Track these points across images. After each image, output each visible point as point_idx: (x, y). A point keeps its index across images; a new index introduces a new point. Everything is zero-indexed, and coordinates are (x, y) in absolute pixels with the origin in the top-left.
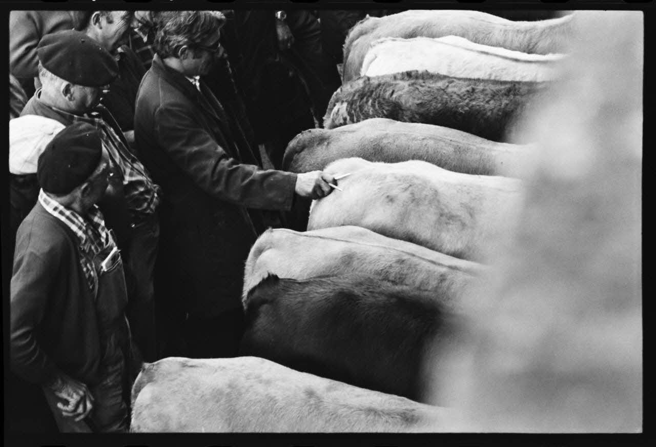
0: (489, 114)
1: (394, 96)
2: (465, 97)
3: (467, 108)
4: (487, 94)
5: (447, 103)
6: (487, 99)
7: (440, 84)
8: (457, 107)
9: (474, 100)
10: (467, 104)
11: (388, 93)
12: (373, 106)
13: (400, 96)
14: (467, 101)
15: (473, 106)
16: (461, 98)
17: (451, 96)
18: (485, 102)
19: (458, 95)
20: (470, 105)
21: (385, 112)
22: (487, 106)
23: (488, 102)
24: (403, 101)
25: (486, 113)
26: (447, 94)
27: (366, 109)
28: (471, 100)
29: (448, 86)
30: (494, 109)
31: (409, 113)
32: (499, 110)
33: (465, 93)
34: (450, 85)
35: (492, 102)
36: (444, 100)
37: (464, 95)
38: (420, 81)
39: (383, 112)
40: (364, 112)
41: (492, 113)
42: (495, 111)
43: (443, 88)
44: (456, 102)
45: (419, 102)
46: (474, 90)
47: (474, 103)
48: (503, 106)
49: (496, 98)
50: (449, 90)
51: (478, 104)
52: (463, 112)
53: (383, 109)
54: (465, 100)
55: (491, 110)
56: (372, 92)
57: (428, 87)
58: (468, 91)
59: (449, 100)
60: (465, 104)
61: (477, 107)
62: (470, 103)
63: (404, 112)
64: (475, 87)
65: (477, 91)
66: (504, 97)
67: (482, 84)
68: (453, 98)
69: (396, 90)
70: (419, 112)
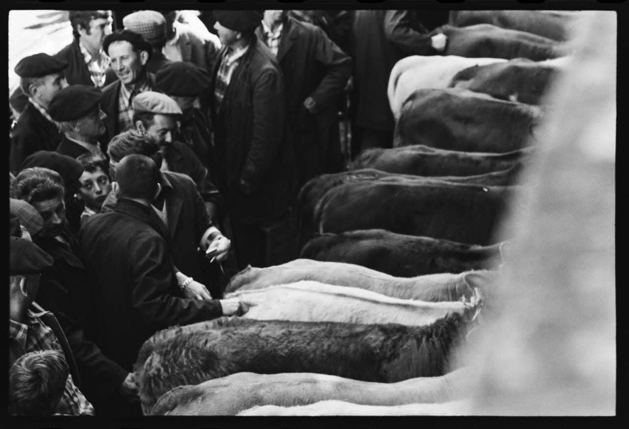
0: (312, 356)
1: (208, 345)
2: (282, 340)
3: (287, 351)
4: (305, 337)
5: (263, 347)
6: (308, 341)
7: (252, 330)
8: (275, 350)
9: (292, 341)
10: (287, 347)
11: (201, 343)
12: (187, 355)
13: (215, 345)
14: (285, 343)
15: (292, 348)
16: (278, 340)
17: (267, 340)
18: (305, 344)
19: (274, 338)
20: (290, 348)
21: (200, 362)
22: (308, 347)
23: (308, 344)
24: (218, 351)
26: (262, 339)
27: (180, 360)
28: (289, 342)
29: (260, 330)
30: (317, 349)
31: (225, 362)
32: (323, 351)
33: (281, 335)
34: (263, 329)
35: (313, 344)
36: (260, 345)
37: (281, 338)
38: (232, 328)
39: (197, 362)
40: (178, 363)
41: (315, 354)
42: (318, 352)
43: (256, 333)
44: (273, 345)
45: (235, 350)
46: (290, 332)
47: (293, 345)
48: (326, 347)
49: (317, 339)
50: (263, 334)
51: (298, 346)
52: (284, 355)
53: (198, 358)
54: (283, 342)
55: (314, 351)
56: (185, 342)
57: (242, 334)
58: (284, 334)
59: (265, 344)
60: (283, 347)
61: (299, 350)
62: (289, 345)
63: (220, 361)
64: (290, 329)
65: (293, 333)
66: (326, 339)
67: (294, 326)
68: (269, 341)
69: (209, 339)
70: (236, 360)
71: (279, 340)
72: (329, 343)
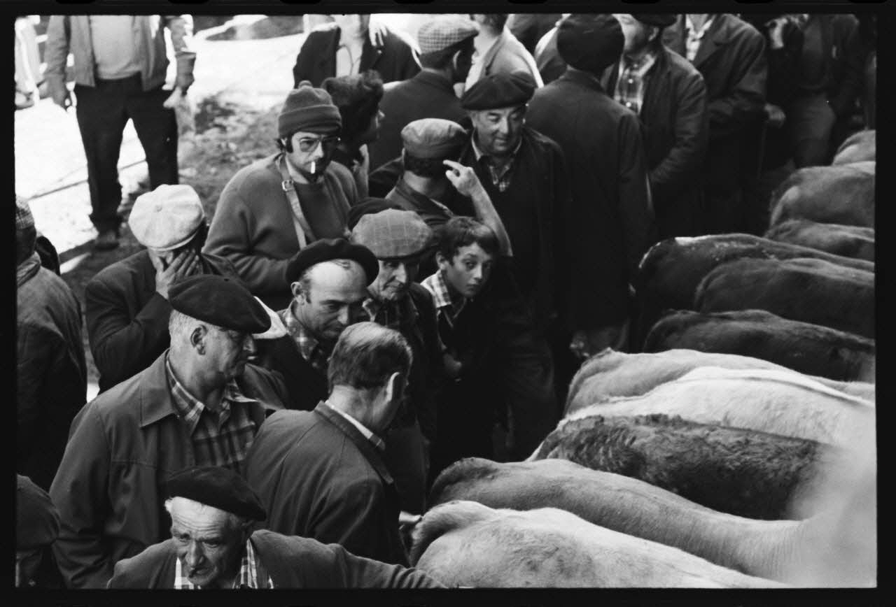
0: (771, 476)
1: (636, 443)
2: (735, 450)
3: (738, 464)
4: (768, 450)
5: (707, 456)
6: (769, 455)
7: (697, 432)
8: (723, 461)
9: (748, 454)
10: (738, 459)
11: (627, 441)
12: (606, 453)
13: (643, 445)
14: (737, 454)
15: (746, 462)
16: (729, 450)
17: (714, 448)
18: (765, 459)
19: (724, 446)
20: (743, 460)
21: (621, 464)
22: (768, 464)
23: (770, 460)
24: (648, 453)
25: (767, 474)
26: (708, 445)
27: (596, 458)
28: (743, 454)
29: (708, 435)
30: (780, 469)
31: (653, 469)
32: (787, 473)
33: (735, 444)
34: (712, 433)
35: (776, 460)
36: (705, 453)
37: (733, 447)
38: (670, 428)
39: (618, 463)
40: (592, 461)
41: (776, 475)
42: (780, 473)
43: (702, 437)
44: (721, 454)
45: (669, 454)
46: (747, 442)
47: (748, 458)
48: (793, 468)
49: (783, 456)
50: (711, 440)
51: (755, 460)
52: (733, 469)
53: (619, 459)
54: (736, 452)
55: (775, 471)
56: (606, 437)
57: (682, 436)
58: (739, 442)
59: (711, 452)
60: (734, 458)
61: (754, 465)
62: (742, 456)
63: (648, 467)
64: (749, 438)
65: (752, 443)
66: (796, 458)
67: (757, 436)
68: (717, 449)
69: (638, 436)
70: (668, 468)
71: (731, 449)
72: (800, 464)
